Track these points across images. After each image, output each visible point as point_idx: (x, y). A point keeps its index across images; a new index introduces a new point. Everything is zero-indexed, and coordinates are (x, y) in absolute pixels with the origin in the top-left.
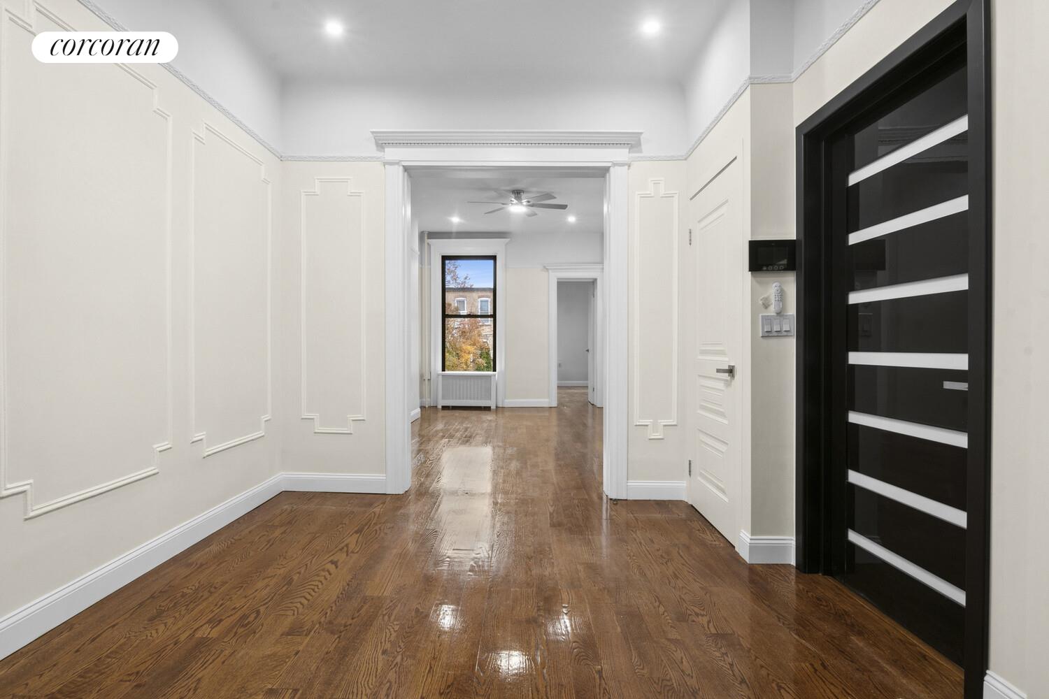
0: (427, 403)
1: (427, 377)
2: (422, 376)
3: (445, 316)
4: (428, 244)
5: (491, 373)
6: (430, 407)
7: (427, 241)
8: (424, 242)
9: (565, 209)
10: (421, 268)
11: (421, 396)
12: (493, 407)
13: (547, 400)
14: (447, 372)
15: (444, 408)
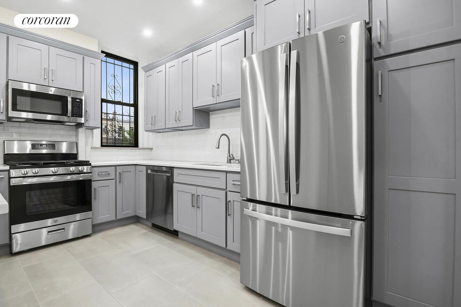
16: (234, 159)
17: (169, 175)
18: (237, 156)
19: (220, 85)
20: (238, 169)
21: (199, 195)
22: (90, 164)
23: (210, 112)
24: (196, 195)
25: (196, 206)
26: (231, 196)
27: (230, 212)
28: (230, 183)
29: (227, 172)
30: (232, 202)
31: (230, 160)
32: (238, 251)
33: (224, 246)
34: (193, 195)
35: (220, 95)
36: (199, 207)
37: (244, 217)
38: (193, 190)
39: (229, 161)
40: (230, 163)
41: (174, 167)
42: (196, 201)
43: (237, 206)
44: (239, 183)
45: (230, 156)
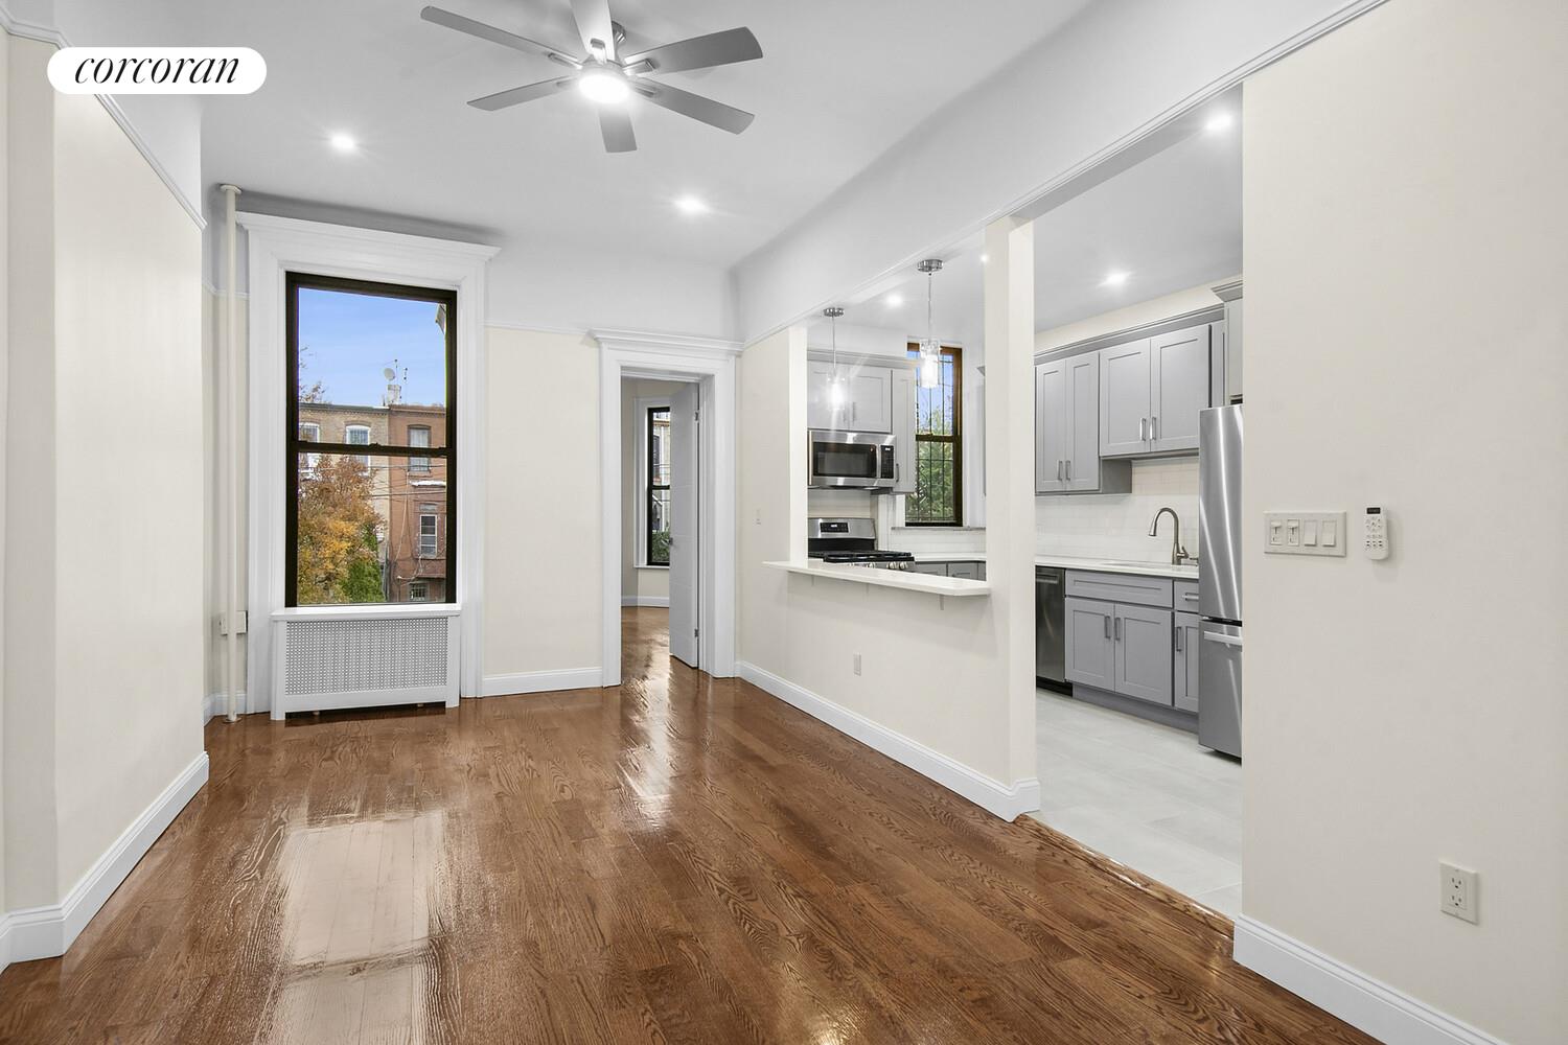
0: (233, 707)
1: (234, 625)
2: (215, 629)
3: (296, 445)
4: (239, 226)
5: (440, 608)
6: (244, 717)
7: (234, 216)
8: (225, 220)
9: (737, 130)
10: (215, 299)
11: (213, 684)
12: (452, 703)
13: (596, 670)
14: (302, 611)
15: (294, 718)
16: (1186, 556)
17: (1055, 582)
18: (1194, 552)
19: (1159, 418)
20: (1196, 575)
21: (1119, 619)
22: (912, 559)
23: (1133, 461)
24: (1112, 618)
25: (1112, 638)
26: (1181, 620)
27: (1181, 644)
28: (1180, 597)
29: (1174, 579)
30: (1184, 629)
31: (1179, 558)
32: (1194, 709)
33: (1170, 704)
34: (1107, 618)
35: (1159, 439)
36: (1118, 639)
37: (1204, 643)
38: (1108, 609)
39: (1177, 561)
40: (1179, 564)
41: (1065, 569)
42: (1113, 629)
43: (1193, 635)
44: (1197, 598)
45: (1178, 552)
